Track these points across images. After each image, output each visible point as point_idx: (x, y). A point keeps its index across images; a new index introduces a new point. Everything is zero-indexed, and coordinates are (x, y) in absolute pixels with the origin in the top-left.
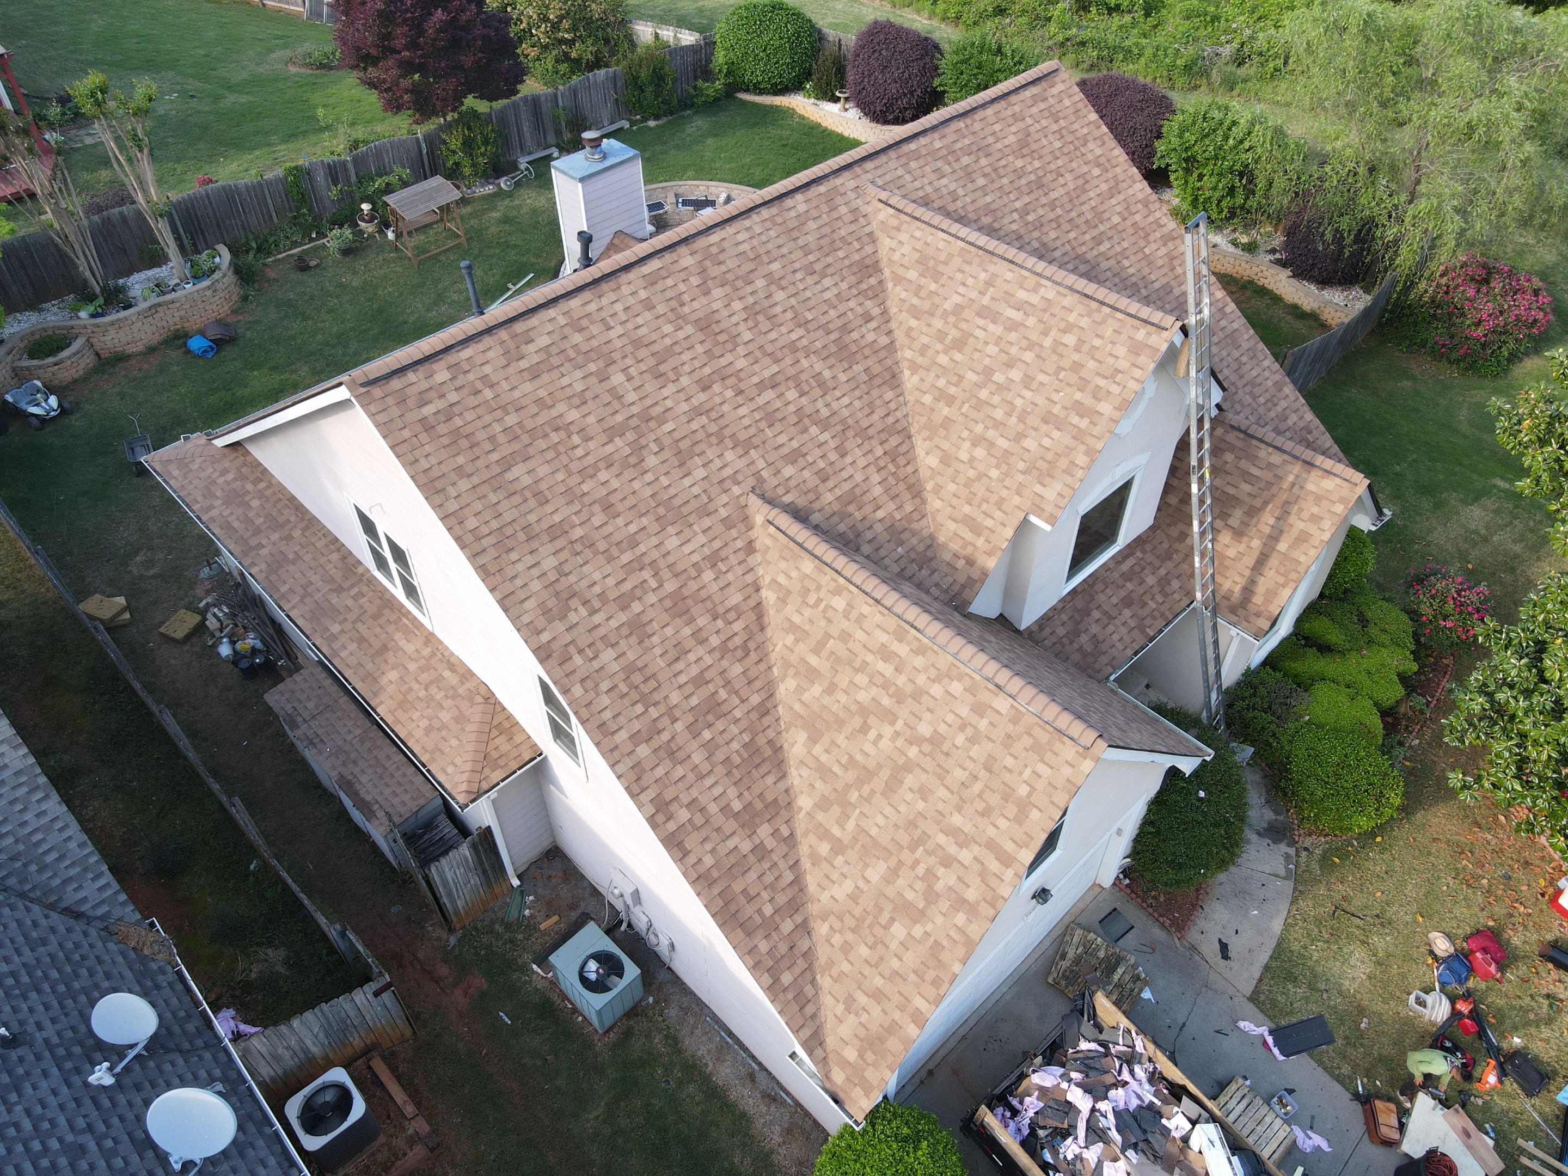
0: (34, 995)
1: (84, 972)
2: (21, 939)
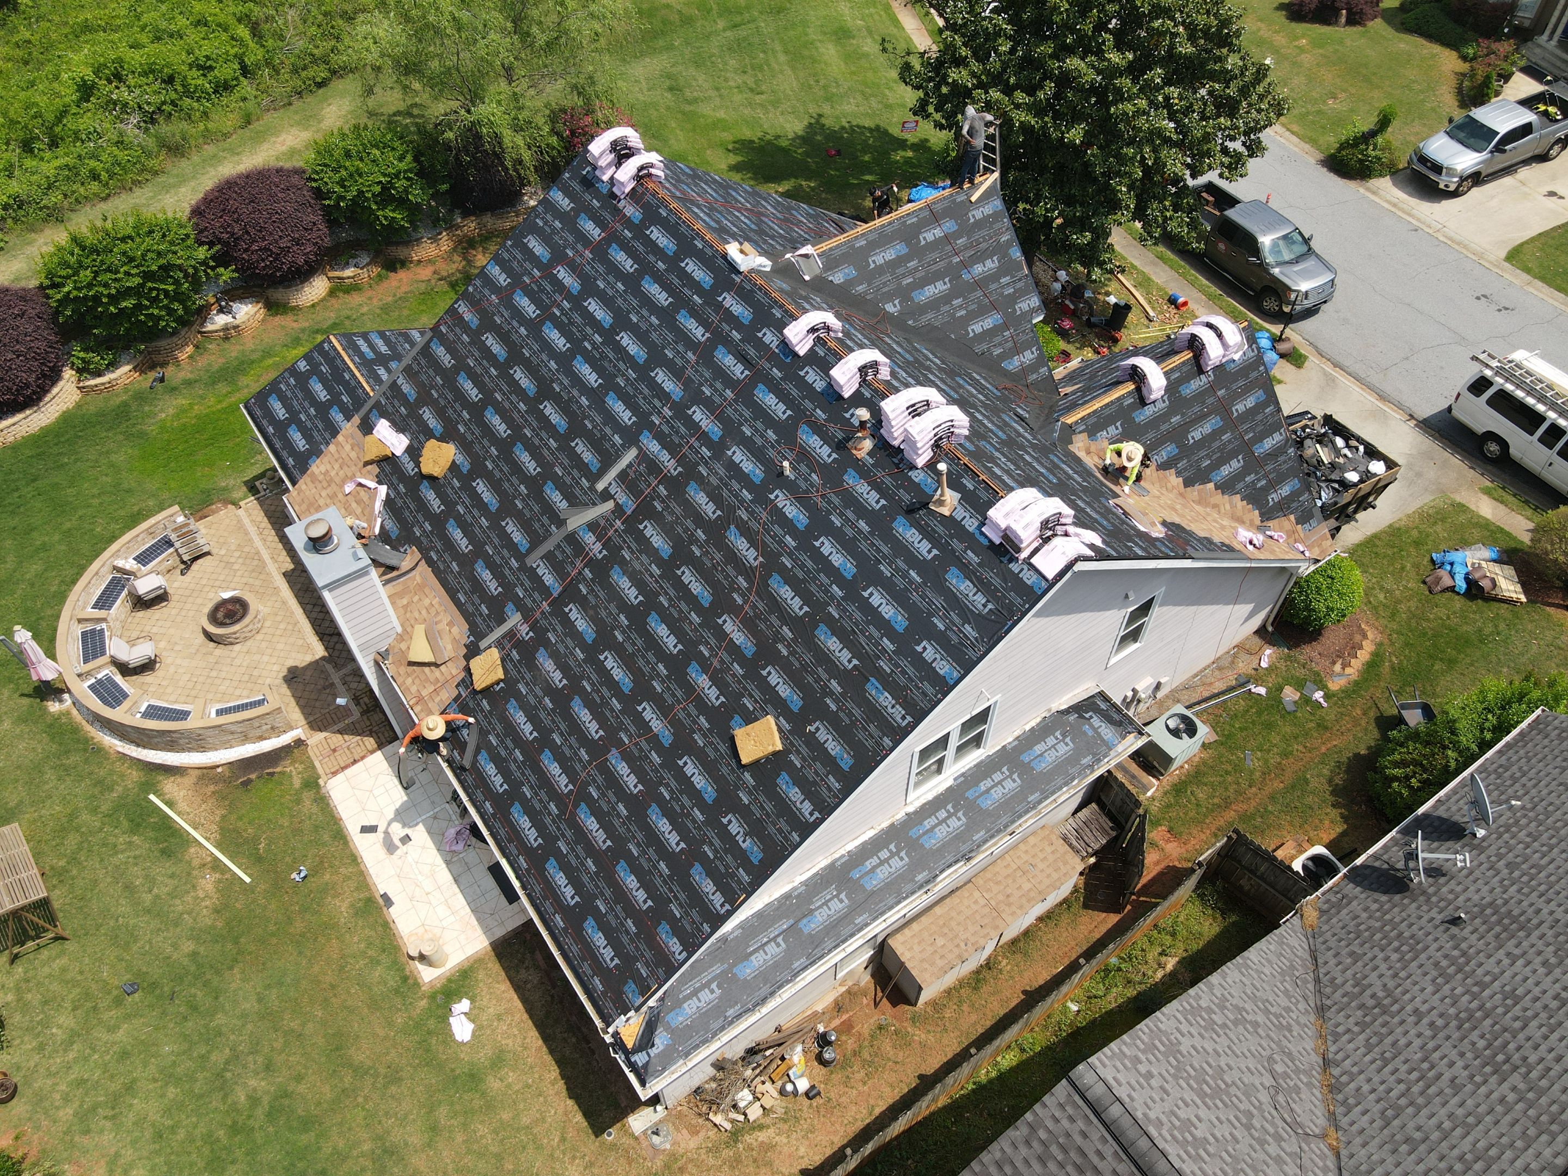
0: (1406, 934)
1: (1362, 927)
2: (1360, 964)
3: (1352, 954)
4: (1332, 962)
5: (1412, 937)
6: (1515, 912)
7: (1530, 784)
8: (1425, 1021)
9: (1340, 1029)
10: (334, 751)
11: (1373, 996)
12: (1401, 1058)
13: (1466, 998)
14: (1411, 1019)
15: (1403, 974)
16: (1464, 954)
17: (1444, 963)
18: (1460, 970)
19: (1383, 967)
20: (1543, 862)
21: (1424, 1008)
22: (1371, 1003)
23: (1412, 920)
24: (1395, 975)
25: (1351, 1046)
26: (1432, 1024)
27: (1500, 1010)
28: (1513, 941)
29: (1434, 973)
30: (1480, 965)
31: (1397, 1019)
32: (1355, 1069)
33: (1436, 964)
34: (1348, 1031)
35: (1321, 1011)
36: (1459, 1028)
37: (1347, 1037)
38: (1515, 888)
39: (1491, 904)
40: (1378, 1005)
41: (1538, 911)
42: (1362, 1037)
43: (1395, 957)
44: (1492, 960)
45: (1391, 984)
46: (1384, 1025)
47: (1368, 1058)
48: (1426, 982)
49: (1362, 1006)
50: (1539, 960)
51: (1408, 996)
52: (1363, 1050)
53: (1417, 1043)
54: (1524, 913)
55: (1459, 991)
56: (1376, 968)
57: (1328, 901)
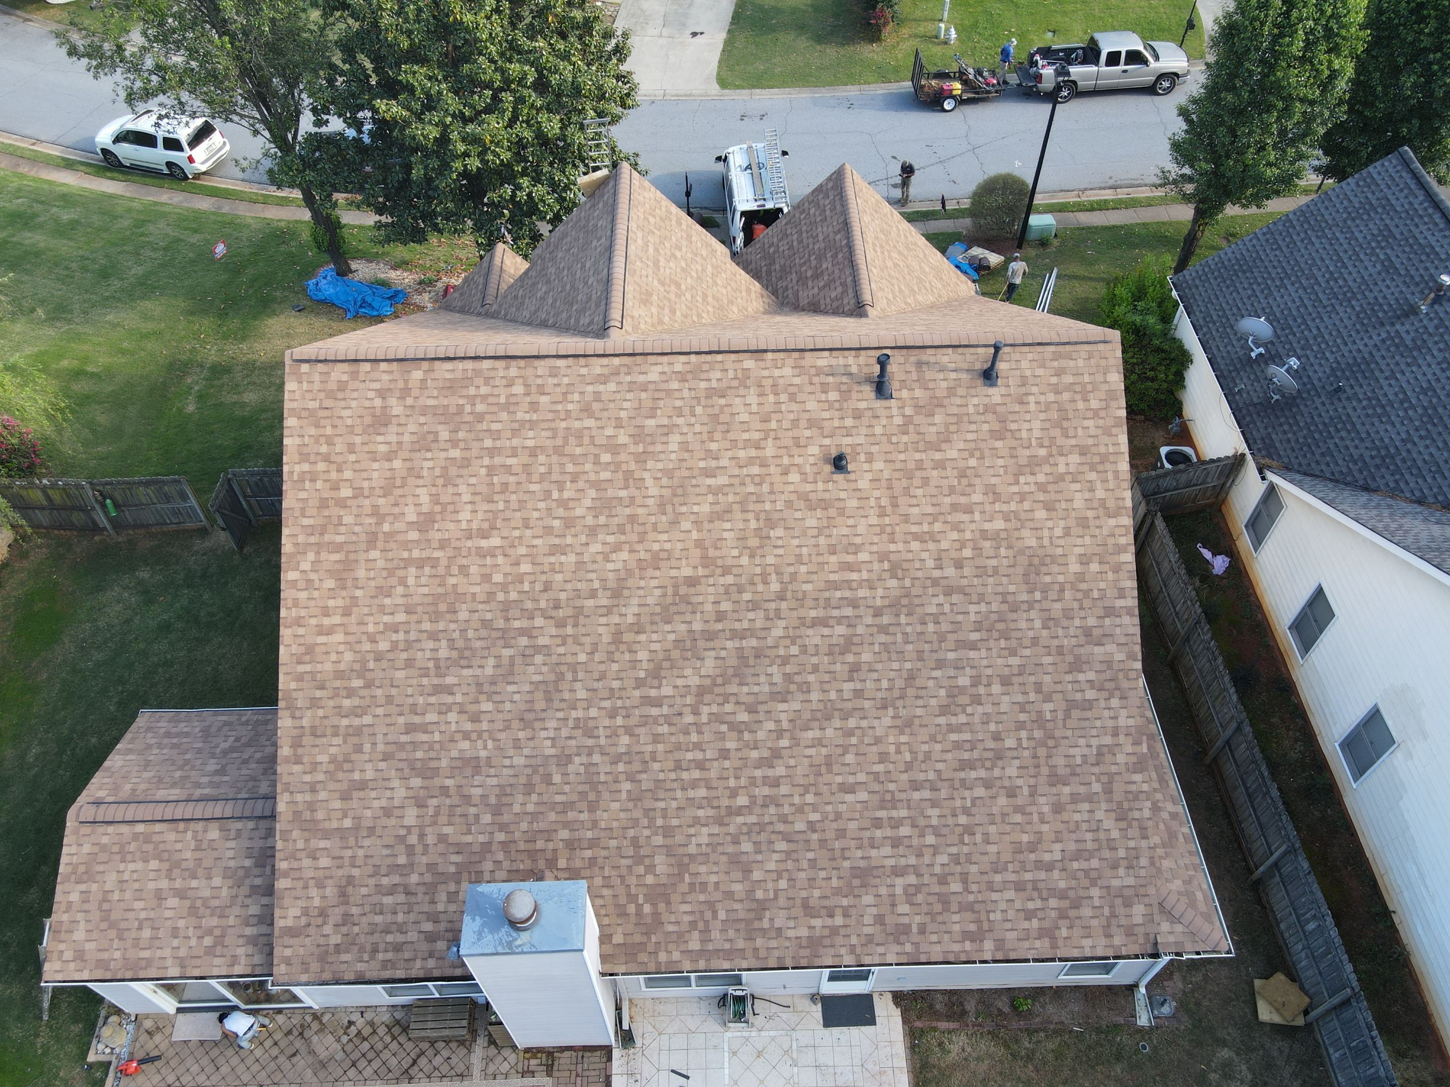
0: (1327, 421)
1: (1301, 441)
2: (1336, 454)
3: (1323, 454)
4: (1324, 467)
5: (1331, 418)
6: (1351, 361)
7: (1235, 310)
8: (1416, 440)
9: (1392, 485)
11: (1372, 457)
12: (1441, 463)
13: (1411, 412)
14: (1409, 446)
15: (1364, 436)
16: (1369, 399)
17: (1370, 412)
18: (1383, 407)
19: (1348, 442)
20: (1315, 332)
21: (1404, 436)
22: (1378, 461)
23: (1315, 413)
24: (1362, 440)
25: (1412, 485)
26: (1421, 437)
27: (1434, 400)
28: (1377, 373)
29: (1375, 420)
30: (1386, 395)
31: (1404, 454)
32: (1435, 490)
33: (1368, 415)
34: (1396, 482)
35: (1366, 489)
36: (1435, 425)
37: (1402, 485)
38: (1328, 354)
39: (1332, 369)
40: (1383, 459)
41: (1359, 351)
42: (1407, 476)
43: (1343, 434)
44: (1386, 388)
45: (1369, 445)
46: (1404, 461)
47: (1429, 480)
48: (1383, 427)
49: (1377, 467)
50: (1403, 367)
51: (1386, 440)
52: (1420, 481)
53: (1433, 450)
54: (1355, 358)
55: (1401, 413)
56: (1347, 447)
57: (1259, 450)
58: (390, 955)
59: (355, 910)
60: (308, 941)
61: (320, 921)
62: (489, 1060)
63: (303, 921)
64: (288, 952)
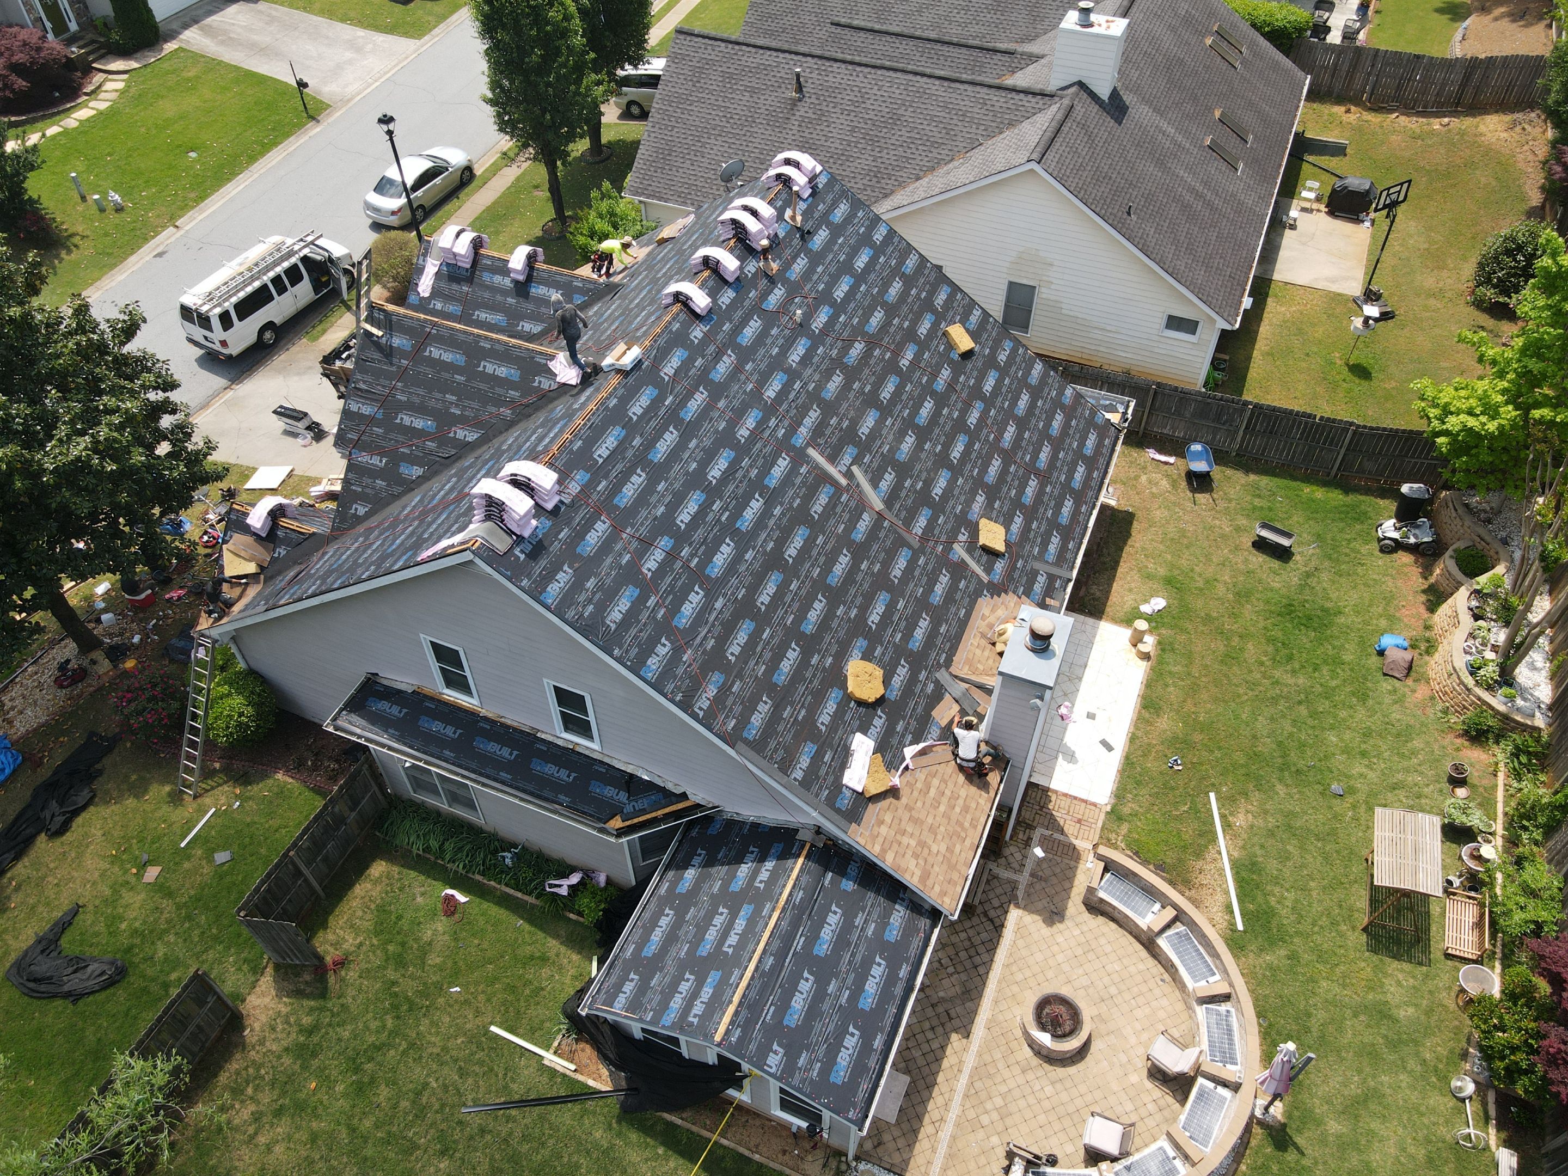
8: (879, 155)
9: (896, 183)
10: (1079, 821)
11: (870, 181)
13: (859, 146)
14: (879, 160)
21: (871, 158)
25: (904, 175)
31: (882, 166)
32: (917, 168)
36: (878, 141)
40: (876, 177)
46: (886, 169)
47: (909, 166)
49: (878, 182)
50: (826, 129)
52: (905, 170)
58: (969, 817)
59: (930, 820)
60: (936, 868)
61: (926, 851)
62: (1008, 866)
63: (921, 862)
64: (937, 888)
